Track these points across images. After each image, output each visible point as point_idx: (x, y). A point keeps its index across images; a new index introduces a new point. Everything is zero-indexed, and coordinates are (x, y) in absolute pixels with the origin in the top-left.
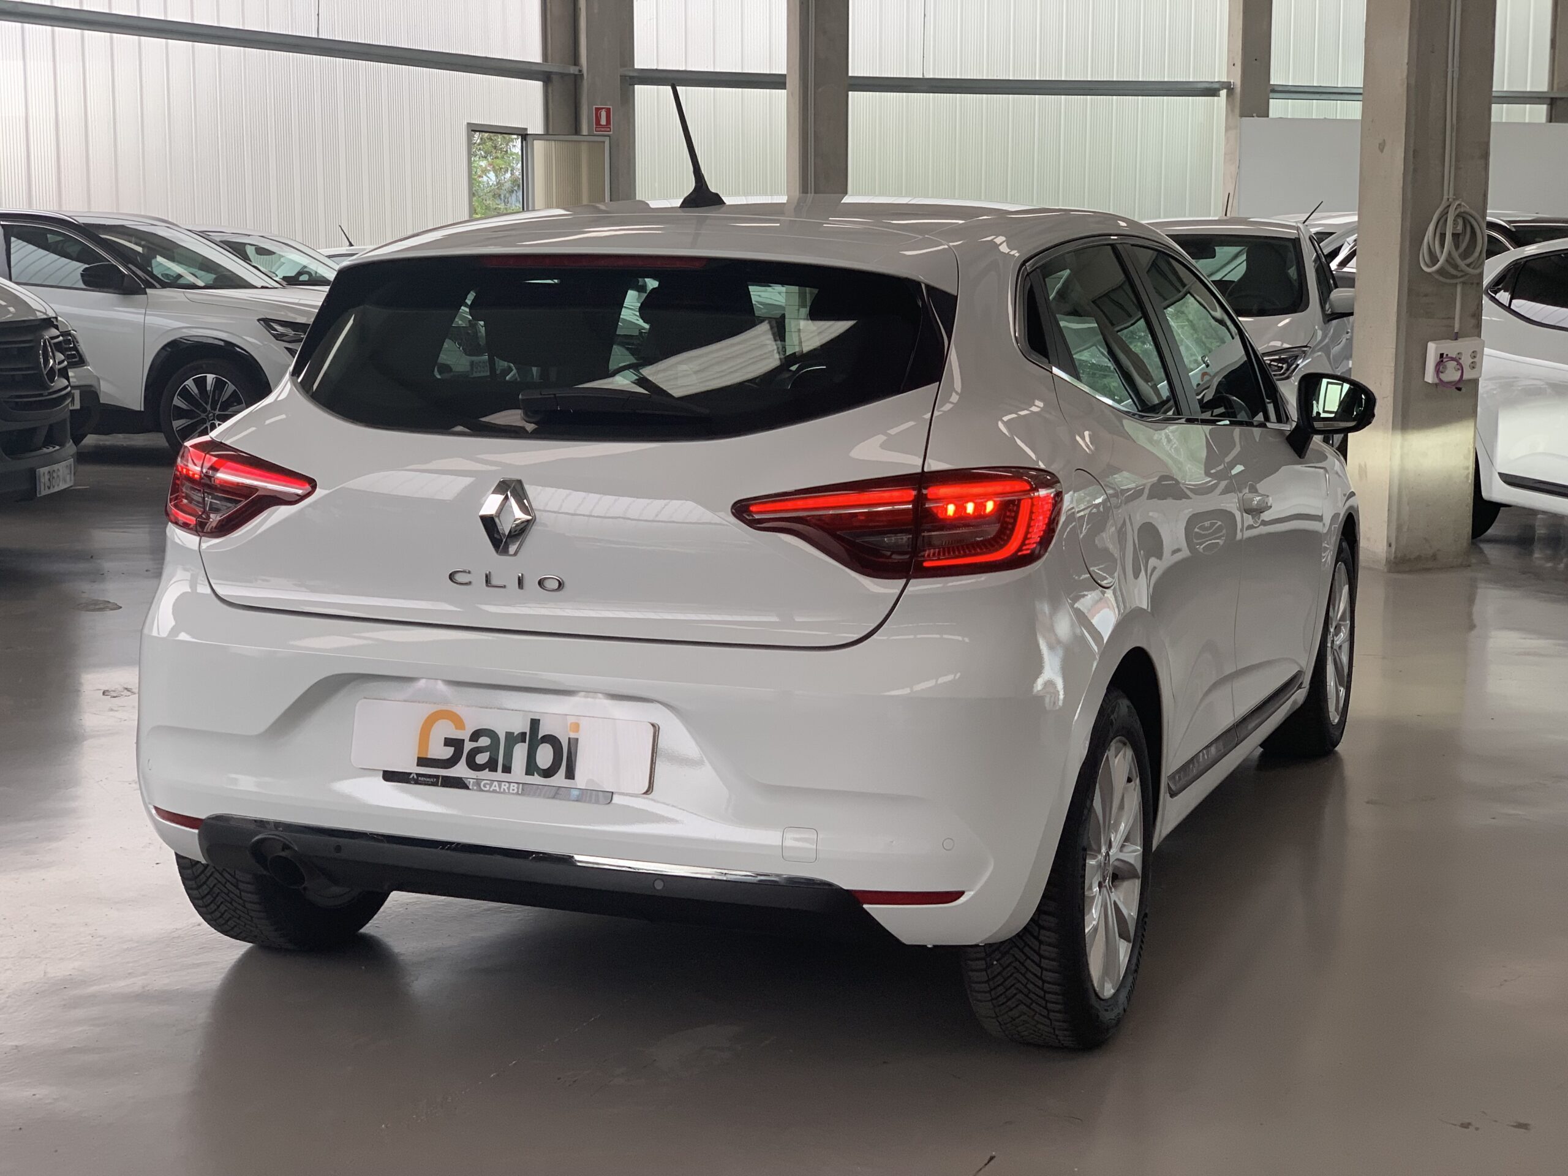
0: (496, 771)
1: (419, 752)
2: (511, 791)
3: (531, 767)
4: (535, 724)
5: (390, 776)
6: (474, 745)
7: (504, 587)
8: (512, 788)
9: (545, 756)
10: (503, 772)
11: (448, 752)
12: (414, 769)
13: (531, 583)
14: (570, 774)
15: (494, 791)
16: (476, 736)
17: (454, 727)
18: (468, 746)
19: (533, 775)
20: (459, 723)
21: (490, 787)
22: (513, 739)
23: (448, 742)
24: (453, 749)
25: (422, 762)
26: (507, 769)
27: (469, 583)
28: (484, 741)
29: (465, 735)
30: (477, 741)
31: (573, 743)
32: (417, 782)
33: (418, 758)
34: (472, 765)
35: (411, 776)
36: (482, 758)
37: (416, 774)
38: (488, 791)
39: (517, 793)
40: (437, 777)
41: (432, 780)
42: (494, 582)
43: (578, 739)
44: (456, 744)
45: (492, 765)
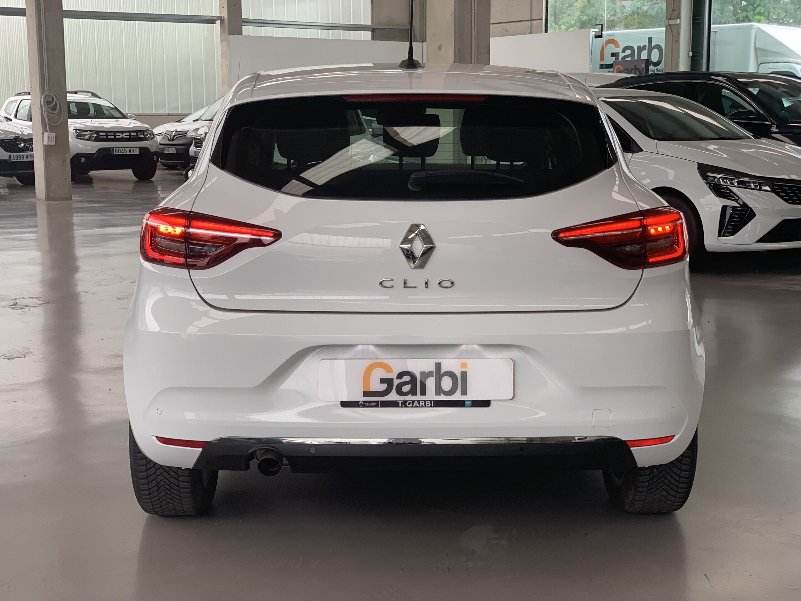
0: (416, 395)
1: (364, 389)
2: (427, 406)
3: (439, 390)
4: (438, 366)
5: (345, 404)
6: (400, 381)
7: (415, 287)
8: (427, 404)
9: (447, 384)
10: (421, 395)
11: (384, 387)
12: (361, 398)
13: (434, 284)
14: (464, 392)
15: (416, 406)
16: (400, 376)
17: (386, 372)
18: (396, 382)
19: (440, 395)
20: (388, 369)
21: (413, 405)
22: (426, 375)
23: (382, 381)
24: (387, 384)
25: (366, 394)
26: (423, 393)
27: (392, 287)
28: (406, 378)
29: (394, 376)
30: (402, 379)
31: (464, 375)
32: (364, 406)
33: (364, 392)
34: (400, 392)
35: (360, 403)
36: (406, 388)
37: (363, 402)
38: (412, 407)
39: (431, 406)
40: (377, 402)
41: (374, 404)
42: (409, 284)
43: (466, 372)
44: (388, 382)
45: (413, 392)
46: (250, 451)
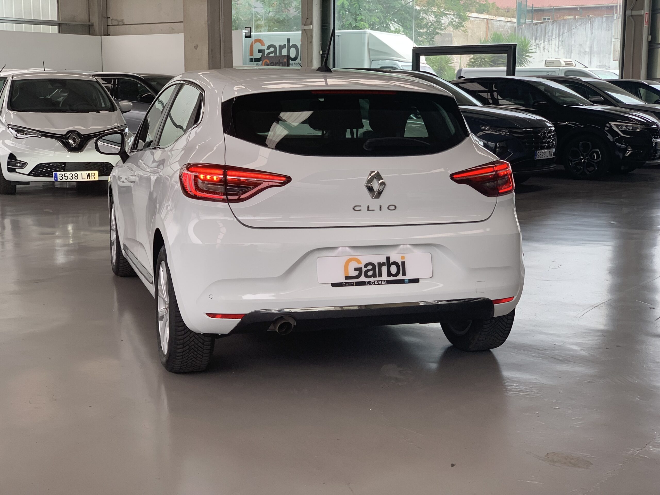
0: (376, 277)
1: (345, 275)
2: (383, 283)
3: (389, 274)
4: (388, 258)
5: (334, 285)
6: (366, 269)
7: (374, 210)
8: (382, 282)
9: (394, 269)
10: (379, 277)
11: (356, 273)
12: (343, 281)
13: (385, 208)
14: (404, 274)
15: (376, 284)
17: (357, 264)
18: (364, 270)
19: (390, 276)
20: (359, 262)
21: (374, 283)
22: (381, 265)
23: (356, 269)
25: (347, 278)
26: (380, 275)
27: (360, 210)
28: (370, 267)
29: (362, 266)
31: (403, 263)
32: (346, 286)
33: (345, 277)
34: (366, 276)
35: (343, 284)
36: (370, 273)
37: (345, 283)
38: (374, 285)
39: (385, 284)
40: (353, 282)
41: (351, 284)
42: (370, 209)
43: (404, 262)
44: (359, 270)
45: (374, 275)
46: (275, 319)
